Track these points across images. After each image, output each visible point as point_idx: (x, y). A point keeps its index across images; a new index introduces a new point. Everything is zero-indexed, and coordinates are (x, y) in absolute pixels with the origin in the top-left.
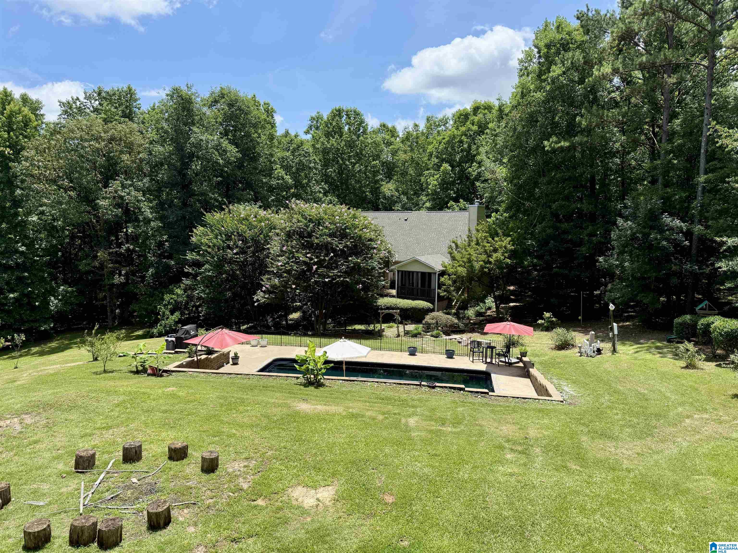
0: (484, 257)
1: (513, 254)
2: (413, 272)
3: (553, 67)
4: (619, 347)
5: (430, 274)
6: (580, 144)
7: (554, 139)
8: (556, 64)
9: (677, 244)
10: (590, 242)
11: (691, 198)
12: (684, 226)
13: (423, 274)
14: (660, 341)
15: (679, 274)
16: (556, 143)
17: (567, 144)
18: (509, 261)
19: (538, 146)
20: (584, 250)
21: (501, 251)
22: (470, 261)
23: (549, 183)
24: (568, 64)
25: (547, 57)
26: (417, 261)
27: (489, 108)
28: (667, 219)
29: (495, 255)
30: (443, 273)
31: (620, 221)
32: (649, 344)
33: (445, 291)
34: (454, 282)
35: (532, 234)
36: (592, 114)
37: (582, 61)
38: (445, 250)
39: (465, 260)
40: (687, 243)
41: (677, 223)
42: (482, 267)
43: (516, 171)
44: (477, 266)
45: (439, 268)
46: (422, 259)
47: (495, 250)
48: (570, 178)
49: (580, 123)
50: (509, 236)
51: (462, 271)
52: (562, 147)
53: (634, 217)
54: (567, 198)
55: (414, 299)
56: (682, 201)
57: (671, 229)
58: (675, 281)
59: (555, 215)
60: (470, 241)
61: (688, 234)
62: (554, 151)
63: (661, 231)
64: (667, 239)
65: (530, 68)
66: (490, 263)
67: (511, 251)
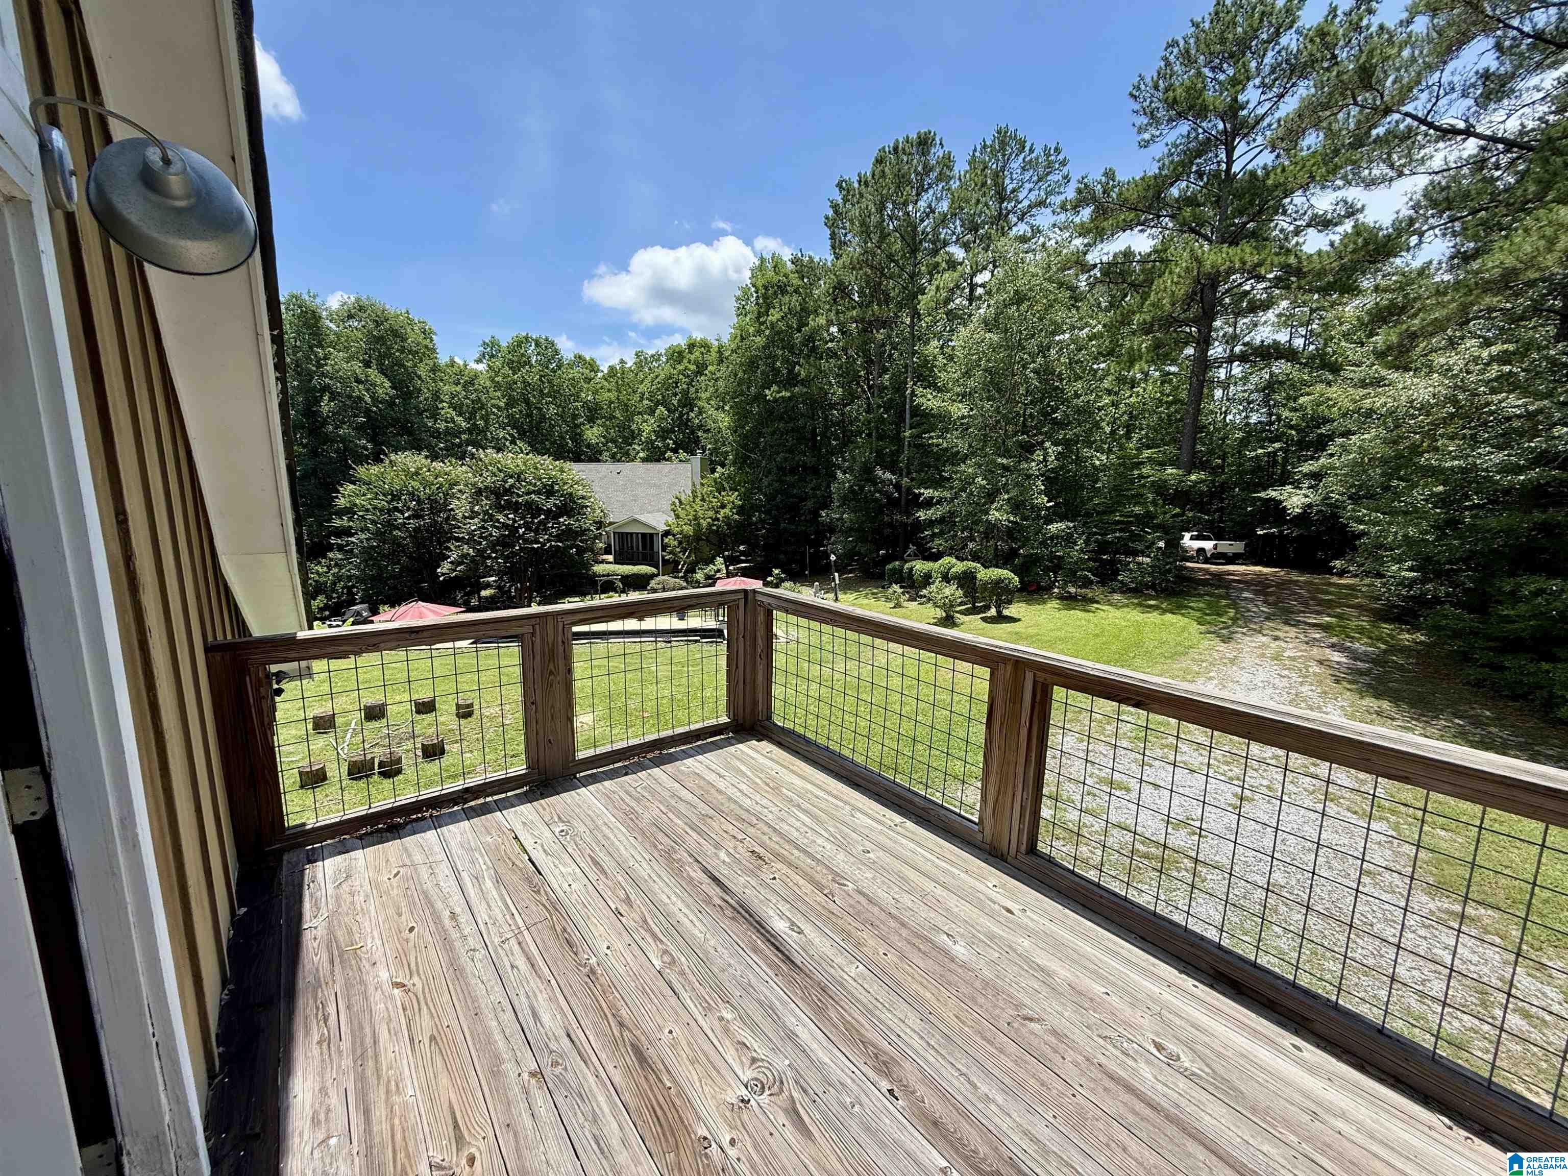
0: (711, 513)
1: (741, 510)
2: (631, 534)
3: (772, 311)
4: (841, 596)
5: (652, 535)
6: (802, 395)
7: (775, 388)
8: (774, 308)
9: (888, 496)
10: (815, 496)
11: (899, 451)
12: (893, 478)
13: (644, 535)
14: (877, 588)
15: (890, 525)
16: (779, 392)
17: (788, 394)
18: (736, 517)
19: (760, 394)
20: (810, 504)
21: (729, 506)
22: (696, 518)
23: (773, 433)
24: (785, 309)
25: (765, 297)
26: (636, 521)
27: (706, 346)
28: (879, 472)
29: (722, 511)
30: (667, 533)
31: (840, 475)
32: (867, 591)
33: (670, 553)
34: (680, 543)
35: (758, 488)
36: (810, 365)
37: (799, 308)
38: (667, 507)
39: (690, 517)
40: (896, 495)
41: (888, 475)
42: (710, 525)
43: (739, 419)
44: (704, 524)
45: (662, 528)
46: (642, 518)
47: (723, 506)
48: (793, 430)
49: (799, 374)
50: (737, 490)
51: (688, 530)
52: (782, 397)
53: (850, 470)
54: (791, 451)
55: (634, 565)
56: (893, 453)
57: (883, 481)
58: (887, 531)
59: (780, 469)
60: (695, 497)
61: (898, 487)
62: (776, 400)
63: (875, 484)
64: (879, 492)
65: (748, 307)
66: (718, 519)
67: (739, 507)
